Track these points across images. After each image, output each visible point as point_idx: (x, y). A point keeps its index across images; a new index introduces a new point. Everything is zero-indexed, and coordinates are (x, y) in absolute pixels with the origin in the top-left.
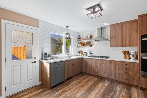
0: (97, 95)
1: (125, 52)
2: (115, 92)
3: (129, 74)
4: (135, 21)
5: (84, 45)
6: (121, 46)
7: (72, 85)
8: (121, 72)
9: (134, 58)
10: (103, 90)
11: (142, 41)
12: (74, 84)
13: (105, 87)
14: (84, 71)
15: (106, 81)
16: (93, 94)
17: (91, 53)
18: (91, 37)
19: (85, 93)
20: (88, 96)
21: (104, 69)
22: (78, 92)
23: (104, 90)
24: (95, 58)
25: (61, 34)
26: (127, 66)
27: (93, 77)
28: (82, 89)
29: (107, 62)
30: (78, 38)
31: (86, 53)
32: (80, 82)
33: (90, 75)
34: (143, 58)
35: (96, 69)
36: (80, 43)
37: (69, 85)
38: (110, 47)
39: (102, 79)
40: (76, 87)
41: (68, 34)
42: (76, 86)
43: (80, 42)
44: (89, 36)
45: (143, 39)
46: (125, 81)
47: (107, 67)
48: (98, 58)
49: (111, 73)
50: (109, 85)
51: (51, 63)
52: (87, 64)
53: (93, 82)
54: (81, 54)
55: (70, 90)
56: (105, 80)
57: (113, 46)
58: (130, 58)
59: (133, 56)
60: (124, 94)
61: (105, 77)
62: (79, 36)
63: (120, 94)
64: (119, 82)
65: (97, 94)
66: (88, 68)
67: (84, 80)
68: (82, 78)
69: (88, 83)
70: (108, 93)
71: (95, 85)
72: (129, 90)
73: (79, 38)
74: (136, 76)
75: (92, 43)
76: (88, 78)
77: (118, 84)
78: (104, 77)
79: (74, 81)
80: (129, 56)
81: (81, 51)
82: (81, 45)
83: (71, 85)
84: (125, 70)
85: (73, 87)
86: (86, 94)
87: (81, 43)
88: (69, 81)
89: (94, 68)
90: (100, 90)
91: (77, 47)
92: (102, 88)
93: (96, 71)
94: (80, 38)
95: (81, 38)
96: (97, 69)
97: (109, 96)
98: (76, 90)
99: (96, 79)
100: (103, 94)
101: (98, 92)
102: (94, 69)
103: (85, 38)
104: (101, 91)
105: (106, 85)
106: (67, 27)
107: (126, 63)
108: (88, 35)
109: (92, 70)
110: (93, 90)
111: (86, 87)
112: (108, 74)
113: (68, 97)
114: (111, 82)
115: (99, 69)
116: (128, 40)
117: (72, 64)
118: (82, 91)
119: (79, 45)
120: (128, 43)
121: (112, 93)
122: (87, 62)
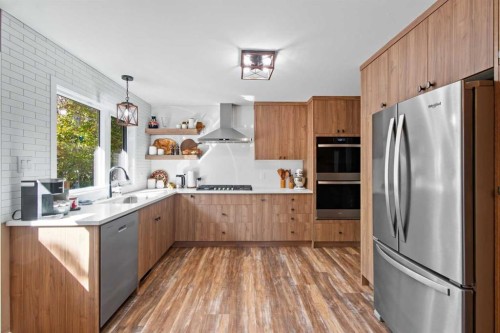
0: (259, 287)
1: (283, 173)
2: (283, 265)
3: (297, 220)
4: (303, 106)
5: (173, 151)
6: (280, 158)
7: (174, 291)
8: (283, 219)
9: (301, 184)
10: (260, 271)
11: (319, 150)
12: (177, 284)
13: (259, 264)
14: (182, 238)
15: (252, 250)
16: (248, 287)
17: (199, 179)
18: (200, 127)
19: (229, 296)
20: (241, 299)
21: (245, 219)
22: (206, 301)
23: (262, 270)
24: (219, 192)
25: (99, 101)
26: (294, 203)
27: (216, 250)
28: (213, 291)
29: (254, 198)
30: (150, 127)
31: (183, 178)
32: (192, 274)
33: (202, 246)
34: (320, 183)
35: (224, 224)
36: (158, 144)
37: (162, 293)
38: (257, 158)
39: (238, 247)
40: (191, 290)
41: (133, 109)
42: (187, 290)
43: (157, 141)
44: (192, 124)
45: (320, 146)
46: (290, 238)
47: (254, 211)
48: (228, 192)
49: (262, 226)
50: (262, 256)
51: (100, 227)
52: (194, 213)
53: (225, 263)
54: (161, 183)
55: (179, 307)
56: (248, 248)
57: (262, 159)
58: (294, 185)
59: (300, 180)
60: (300, 265)
61: (248, 239)
62: (154, 118)
63: (294, 267)
64: (278, 244)
65: (255, 285)
66: (198, 225)
67: (197, 264)
68: (186, 260)
69: (216, 270)
70: (274, 273)
71: (237, 268)
72: (300, 253)
73: (153, 126)
74: (308, 221)
75: (199, 147)
76: (205, 256)
77: (278, 248)
78: (246, 242)
79: (168, 278)
80: (292, 181)
81: (160, 172)
82: (161, 151)
83: (168, 291)
84: (290, 212)
85: (181, 295)
86: (233, 295)
87: (162, 143)
88: (148, 282)
89: (218, 221)
90: (255, 275)
91: (148, 155)
92: (255, 268)
93: (225, 228)
94: (156, 127)
95: (161, 127)
96: (227, 224)
97: (279, 278)
98: (197, 297)
99: (227, 252)
100: (267, 280)
101: (255, 280)
102: (217, 226)
103: (178, 126)
104: (259, 276)
105: (259, 257)
106: (127, 78)
107: (292, 197)
108: (191, 121)
109: (212, 229)
110: (240, 279)
111: (218, 280)
112: (256, 230)
113: (189, 327)
114: (263, 248)
115: (232, 221)
116: (291, 144)
117: (156, 219)
118: (216, 293)
119: (153, 150)
120: (291, 151)
121: (281, 271)
122: (194, 208)
